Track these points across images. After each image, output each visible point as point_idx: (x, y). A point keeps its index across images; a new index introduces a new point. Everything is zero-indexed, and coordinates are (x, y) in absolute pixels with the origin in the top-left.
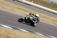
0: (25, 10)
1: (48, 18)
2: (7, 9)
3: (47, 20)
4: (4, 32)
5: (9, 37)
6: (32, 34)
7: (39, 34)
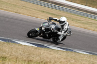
0: (54, 14)
1: (94, 25)
2: (23, 14)
3: (93, 29)
4: (22, 53)
5: (31, 60)
6: (69, 53)
7: (82, 53)
